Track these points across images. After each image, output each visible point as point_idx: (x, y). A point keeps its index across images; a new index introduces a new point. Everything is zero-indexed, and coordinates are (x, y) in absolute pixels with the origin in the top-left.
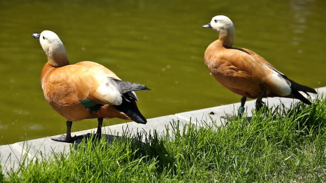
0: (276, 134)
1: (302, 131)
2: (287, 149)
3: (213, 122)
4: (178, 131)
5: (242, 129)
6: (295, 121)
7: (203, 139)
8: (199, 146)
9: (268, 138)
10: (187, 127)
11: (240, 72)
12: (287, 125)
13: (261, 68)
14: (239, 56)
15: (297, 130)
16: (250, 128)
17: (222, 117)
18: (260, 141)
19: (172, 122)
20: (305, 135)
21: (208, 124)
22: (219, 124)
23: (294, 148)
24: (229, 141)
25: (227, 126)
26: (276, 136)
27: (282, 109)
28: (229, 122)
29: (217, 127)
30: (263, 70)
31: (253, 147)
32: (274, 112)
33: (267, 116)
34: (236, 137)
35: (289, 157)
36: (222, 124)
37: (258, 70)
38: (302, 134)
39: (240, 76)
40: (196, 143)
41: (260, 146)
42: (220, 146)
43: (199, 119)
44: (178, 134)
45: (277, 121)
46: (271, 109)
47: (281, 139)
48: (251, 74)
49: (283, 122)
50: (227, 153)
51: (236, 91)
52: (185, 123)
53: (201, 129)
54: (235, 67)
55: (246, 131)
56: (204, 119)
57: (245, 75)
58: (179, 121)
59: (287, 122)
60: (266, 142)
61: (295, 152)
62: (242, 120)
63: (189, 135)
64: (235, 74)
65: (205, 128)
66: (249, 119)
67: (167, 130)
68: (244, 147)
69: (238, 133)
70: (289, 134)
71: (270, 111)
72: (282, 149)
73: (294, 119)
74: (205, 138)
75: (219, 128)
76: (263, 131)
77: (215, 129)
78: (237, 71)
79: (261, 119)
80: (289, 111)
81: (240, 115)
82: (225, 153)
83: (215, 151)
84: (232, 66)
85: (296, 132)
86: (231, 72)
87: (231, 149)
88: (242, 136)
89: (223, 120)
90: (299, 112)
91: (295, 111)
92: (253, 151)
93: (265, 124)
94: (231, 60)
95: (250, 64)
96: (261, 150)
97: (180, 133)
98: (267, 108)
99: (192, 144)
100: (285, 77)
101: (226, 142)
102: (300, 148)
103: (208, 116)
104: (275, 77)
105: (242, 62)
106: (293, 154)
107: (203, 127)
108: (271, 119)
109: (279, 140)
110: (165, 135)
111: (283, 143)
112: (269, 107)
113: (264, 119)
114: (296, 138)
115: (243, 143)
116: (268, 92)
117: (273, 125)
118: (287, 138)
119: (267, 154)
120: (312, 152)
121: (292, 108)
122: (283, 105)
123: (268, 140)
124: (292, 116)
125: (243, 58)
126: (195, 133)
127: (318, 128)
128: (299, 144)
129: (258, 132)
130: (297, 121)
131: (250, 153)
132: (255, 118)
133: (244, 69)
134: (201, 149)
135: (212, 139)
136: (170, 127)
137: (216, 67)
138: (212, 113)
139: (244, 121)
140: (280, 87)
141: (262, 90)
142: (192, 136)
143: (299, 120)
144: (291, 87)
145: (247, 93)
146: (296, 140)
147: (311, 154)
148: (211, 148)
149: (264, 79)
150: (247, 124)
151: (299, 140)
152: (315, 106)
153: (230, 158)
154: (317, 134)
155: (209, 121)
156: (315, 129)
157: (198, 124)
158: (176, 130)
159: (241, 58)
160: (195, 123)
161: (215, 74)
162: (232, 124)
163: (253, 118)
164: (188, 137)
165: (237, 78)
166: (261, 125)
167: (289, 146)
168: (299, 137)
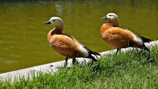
0: (82, 75)
1: (94, 73)
2: (87, 82)
3: (52, 70)
4: (34, 75)
5: (66, 73)
6: (90, 68)
7: (47, 79)
8: (45, 83)
9: (78, 77)
10: (39, 74)
11: (65, 45)
12: (87, 70)
13: (75, 44)
14: (64, 38)
15: (92, 72)
16: (70, 73)
17: (56, 68)
18: (74, 79)
19: (31, 71)
20: (96, 75)
21: (49, 71)
22: (55, 71)
23: (90, 81)
24: (60, 79)
25: (58, 72)
26: (82, 76)
27: (85, 63)
28: (60, 70)
29: (53, 72)
30: (75, 45)
31: (71, 82)
32: (81, 64)
33: (78, 66)
34: (63, 77)
35: (88, 86)
36: (56, 71)
37: (73, 44)
38: (94, 74)
39: (65, 47)
40: (43, 81)
41: (75, 81)
42: (55, 82)
43: (45, 69)
44: (34, 77)
45: (83, 69)
46: (80, 63)
47: (84, 77)
48: (70, 46)
49: (85, 69)
50: (59, 86)
51: (63, 54)
52: (37, 71)
53: (46, 74)
54: (62, 43)
55: (68, 74)
56: (47, 69)
57: (67, 47)
58: (34, 70)
59: (87, 69)
60: (78, 79)
61: (91, 83)
62: (66, 69)
63: (40, 77)
64: (62, 46)
65: (48, 73)
66: (69, 68)
67: (29, 75)
68: (67, 82)
69: (64, 75)
70: (88, 75)
71: (79, 64)
72: (85, 82)
73: (90, 67)
74: (48, 78)
75: (55, 73)
76: (76, 74)
77: (53, 74)
78: (63, 45)
79: (75, 68)
80: (88, 64)
81: (65, 66)
82: (57, 85)
83: (53, 85)
84: (61, 43)
85: (91, 74)
86: (61, 45)
87: (61, 83)
88: (66, 76)
89: (56, 69)
90: (93, 64)
91: (91, 63)
92: (71, 84)
93: (77, 70)
94: (60, 39)
95: (70, 41)
96: (75, 83)
97: (35, 76)
98: (78, 62)
99: (41, 82)
100: (85, 48)
101: (58, 80)
102: (93, 81)
103: (49, 67)
104: (81, 48)
105: (66, 41)
106: (90, 85)
107: (47, 73)
108: (80, 68)
109: (83, 78)
110: (28, 78)
111: (86, 79)
112: (79, 62)
113: (76, 68)
114: (91, 76)
115: (67, 80)
116: (78, 55)
117: (81, 71)
118: (87, 77)
119: (77, 85)
120: (99, 83)
121: (89, 62)
122: (85, 61)
123: (78, 78)
124: (89, 66)
125: (66, 39)
126: (43, 76)
127: (101, 71)
128: (93, 79)
129: (74, 74)
130: (92, 68)
131: (70, 85)
132: (72, 68)
133: (66, 44)
134: (46, 84)
135: (51, 79)
136: (30, 74)
137: (53, 43)
138: (52, 66)
139: (67, 69)
140: (84, 53)
141: (75, 54)
142: (41, 78)
143: (93, 68)
144: (88, 53)
145: (68, 55)
146: (91, 77)
147: (98, 84)
148: (51, 83)
149: (76, 49)
150: (68, 71)
151: (93, 77)
152: (100, 61)
153: (60, 88)
154: (101, 74)
155: (50, 70)
156: (100, 72)
157: (44, 71)
158: (33, 75)
159: (65, 39)
160: (43, 71)
161: (53, 46)
162: (61, 71)
163: (71, 68)
164: (39, 78)
165: (63, 48)
166: (75, 71)
167: (88, 80)
168: (93, 76)
